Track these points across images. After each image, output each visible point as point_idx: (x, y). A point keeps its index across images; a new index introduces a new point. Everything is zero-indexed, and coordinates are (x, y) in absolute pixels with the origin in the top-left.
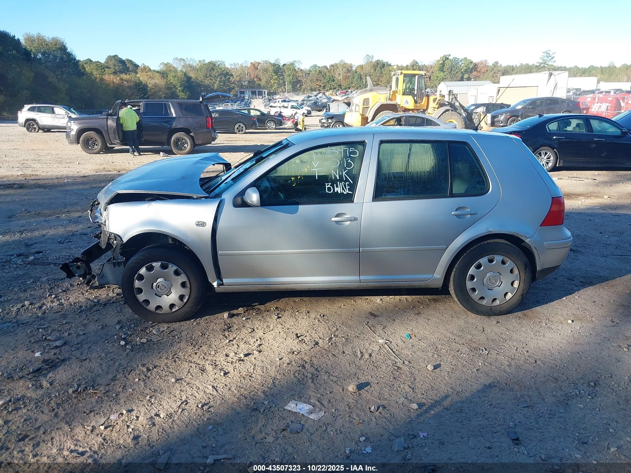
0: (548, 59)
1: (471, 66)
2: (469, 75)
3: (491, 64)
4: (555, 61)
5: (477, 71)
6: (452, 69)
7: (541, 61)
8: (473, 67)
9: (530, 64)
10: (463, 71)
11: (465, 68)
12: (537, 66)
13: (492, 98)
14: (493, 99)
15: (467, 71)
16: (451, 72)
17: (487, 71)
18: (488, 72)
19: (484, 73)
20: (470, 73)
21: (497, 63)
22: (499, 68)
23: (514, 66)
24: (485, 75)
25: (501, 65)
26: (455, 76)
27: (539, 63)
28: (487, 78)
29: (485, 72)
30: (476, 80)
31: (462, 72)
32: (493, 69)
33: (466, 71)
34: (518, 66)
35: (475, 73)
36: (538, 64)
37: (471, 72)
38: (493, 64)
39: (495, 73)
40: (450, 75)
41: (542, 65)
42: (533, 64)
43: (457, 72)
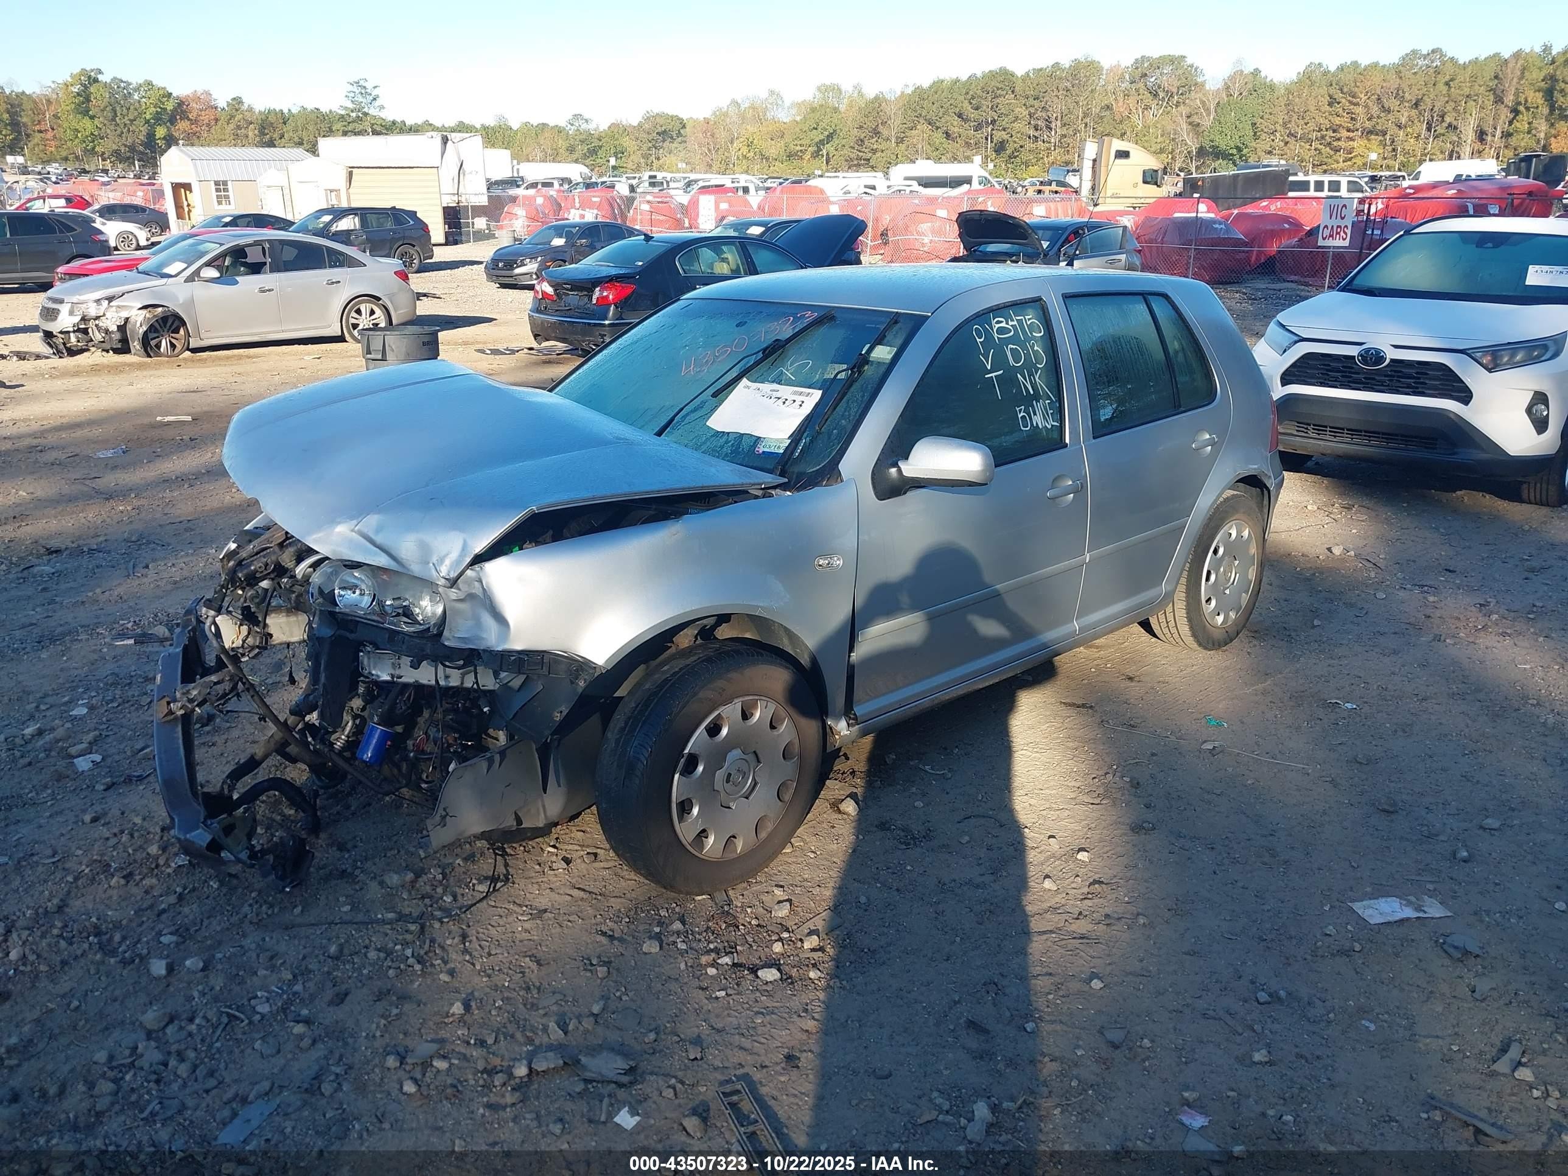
0: (364, 100)
1: (170, 106)
2: (169, 129)
3: (222, 103)
4: (382, 107)
5: (189, 120)
6: (114, 111)
7: (351, 106)
8: (175, 109)
9: (324, 109)
10: (148, 117)
11: (153, 110)
12: (342, 116)
13: (333, 194)
14: (338, 197)
15: (161, 119)
16: (113, 119)
17: (217, 120)
18: (220, 123)
19: (208, 125)
20: (172, 124)
21: (238, 101)
22: (248, 115)
23: (286, 111)
24: (213, 131)
25: (250, 109)
26: (129, 130)
27: (346, 108)
28: (221, 140)
29: (213, 123)
30: (193, 145)
31: (147, 122)
32: (232, 117)
33: (158, 119)
34: (294, 111)
35: (183, 125)
36: (343, 112)
37: (172, 120)
38: (229, 104)
39: (239, 127)
40: (112, 127)
41: (354, 115)
42: (331, 111)
43: (132, 121)
